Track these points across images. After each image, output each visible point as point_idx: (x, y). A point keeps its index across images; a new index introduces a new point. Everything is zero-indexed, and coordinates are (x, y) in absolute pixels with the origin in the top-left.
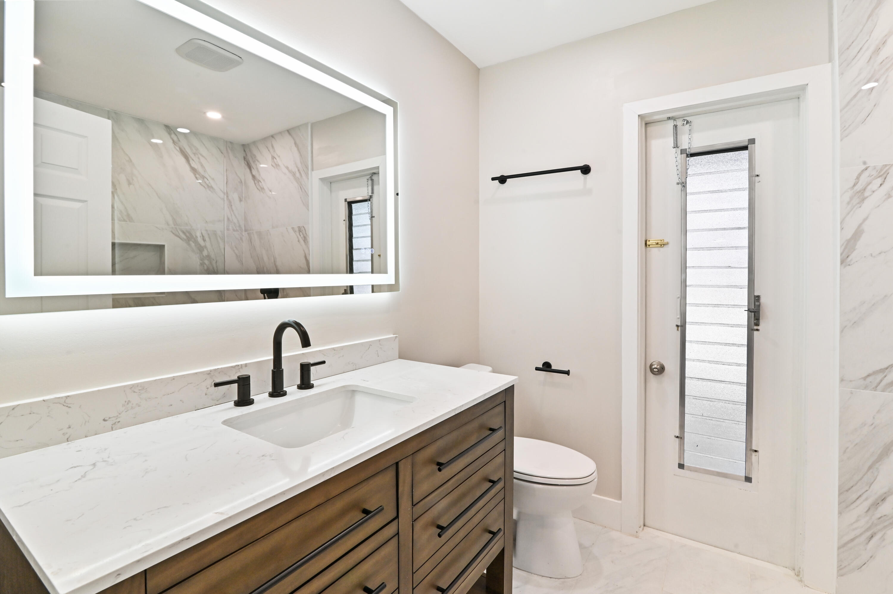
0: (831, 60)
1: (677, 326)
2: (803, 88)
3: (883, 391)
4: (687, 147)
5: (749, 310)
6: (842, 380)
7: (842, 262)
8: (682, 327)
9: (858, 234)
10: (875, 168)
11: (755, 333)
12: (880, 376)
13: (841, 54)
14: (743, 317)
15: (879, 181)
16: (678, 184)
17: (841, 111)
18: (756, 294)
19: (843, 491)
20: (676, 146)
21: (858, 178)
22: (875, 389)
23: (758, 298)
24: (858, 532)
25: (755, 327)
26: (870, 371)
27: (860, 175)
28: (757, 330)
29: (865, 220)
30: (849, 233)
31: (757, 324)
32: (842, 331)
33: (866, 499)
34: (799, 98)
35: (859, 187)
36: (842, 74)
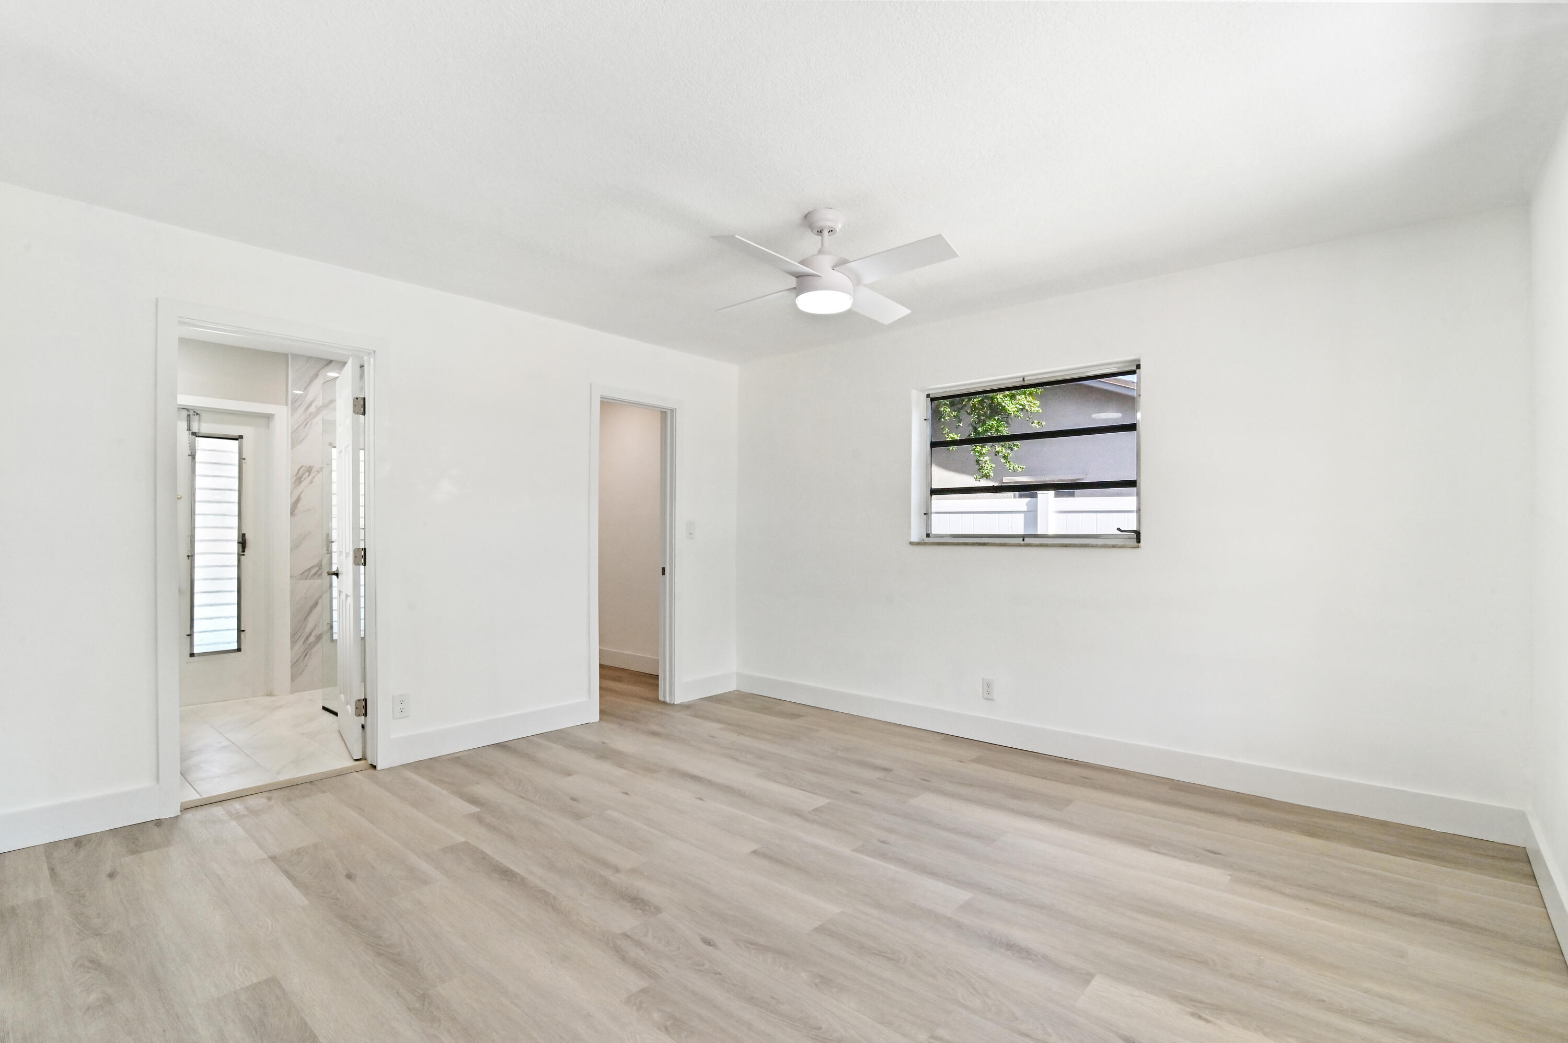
0: (287, 404)
1: (188, 556)
2: (273, 415)
3: (309, 579)
4: (196, 431)
5: (239, 543)
6: (291, 577)
7: (291, 514)
8: (191, 557)
9: (298, 500)
10: (306, 467)
11: (243, 556)
12: (308, 573)
13: (292, 403)
14: (234, 547)
15: (307, 474)
16: (189, 455)
17: (292, 434)
18: (243, 533)
19: (293, 635)
20: (189, 429)
21: (299, 470)
22: (306, 579)
23: (244, 535)
24: (300, 655)
25: (243, 553)
26: (303, 571)
27: (300, 469)
28: (244, 555)
29: (301, 493)
30: (294, 499)
31: (243, 551)
32: (291, 551)
33: (303, 637)
34: (269, 418)
35: (299, 475)
36: (292, 415)
